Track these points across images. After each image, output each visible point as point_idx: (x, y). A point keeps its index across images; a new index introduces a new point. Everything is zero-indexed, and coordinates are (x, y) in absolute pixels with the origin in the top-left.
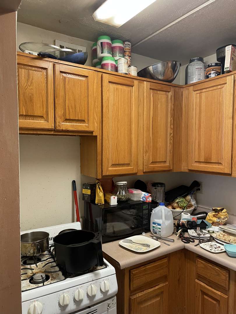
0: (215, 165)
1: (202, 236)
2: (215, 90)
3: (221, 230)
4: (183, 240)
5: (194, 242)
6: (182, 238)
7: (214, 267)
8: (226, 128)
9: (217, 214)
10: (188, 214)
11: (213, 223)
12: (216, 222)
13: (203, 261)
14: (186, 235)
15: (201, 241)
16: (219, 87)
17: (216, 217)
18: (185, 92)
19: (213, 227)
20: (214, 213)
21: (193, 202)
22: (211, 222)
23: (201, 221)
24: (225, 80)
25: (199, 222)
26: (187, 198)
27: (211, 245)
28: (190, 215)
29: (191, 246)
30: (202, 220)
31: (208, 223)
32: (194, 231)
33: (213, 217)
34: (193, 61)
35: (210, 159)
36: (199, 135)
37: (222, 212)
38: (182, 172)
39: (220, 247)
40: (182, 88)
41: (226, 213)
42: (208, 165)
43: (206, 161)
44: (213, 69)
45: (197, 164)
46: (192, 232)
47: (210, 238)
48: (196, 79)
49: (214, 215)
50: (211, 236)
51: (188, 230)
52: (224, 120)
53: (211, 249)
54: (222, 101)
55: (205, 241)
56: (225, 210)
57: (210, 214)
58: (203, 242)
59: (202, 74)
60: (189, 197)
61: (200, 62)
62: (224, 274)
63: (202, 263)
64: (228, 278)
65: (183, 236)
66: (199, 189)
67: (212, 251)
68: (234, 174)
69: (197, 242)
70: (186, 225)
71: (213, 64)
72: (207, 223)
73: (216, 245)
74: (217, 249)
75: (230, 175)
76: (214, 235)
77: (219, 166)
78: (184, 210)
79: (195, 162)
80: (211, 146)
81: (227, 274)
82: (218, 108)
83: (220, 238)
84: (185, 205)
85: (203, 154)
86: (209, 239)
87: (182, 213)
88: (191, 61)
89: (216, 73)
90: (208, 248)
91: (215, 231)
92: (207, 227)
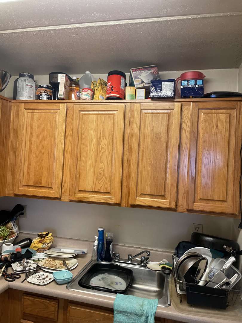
0: (45, 188)
1: (28, 268)
2: (48, 113)
3: (46, 256)
4: (7, 279)
5: (20, 277)
6: (5, 276)
7: (43, 301)
8: (58, 153)
9: (44, 240)
10: (10, 245)
11: (39, 250)
12: (41, 248)
13: (31, 297)
14: (10, 271)
15: (28, 273)
16: (52, 111)
17: (41, 243)
18: (14, 108)
19: (38, 254)
20: (40, 239)
21: (15, 229)
22: (36, 249)
23: (25, 250)
24: (58, 106)
25: (24, 251)
26: (9, 225)
27: (39, 276)
28: (13, 245)
29: (17, 284)
30: (28, 250)
31: (34, 251)
32: (19, 264)
33: (39, 243)
34: (23, 76)
35: (41, 183)
36: (30, 157)
37: (48, 237)
38: (6, 196)
39: (48, 276)
40: (11, 102)
41: (52, 237)
42: (38, 189)
43: (35, 185)
44: (45, 91)
45: (26, 189)
46: (16, 266)
47: (37, 268)
48: (26, 95)
49: (39, 241)
50: (38, 266)
51: (12, 264)
52: (56, 144)
53: (40, 281)
54: (55, 126)
55: (32, 274)
56: (50, 234)
57: (35, 241)
58: (30, 275)
59: (32, 92)
60: (11, 224)
61: (31, 79)
62: (53, 305)
63: (29, 300)
64: (57, 308)
65: (6, 274)
66: (23, 214)
67: (41, 284)
68: (63, 198)
69: (23, 276)
70: (9, 259)
71: (45, 86)
72: (32, 252)
73: (43, 274)
74: (46, 279)
75: (59, 199)
76: (40, 264)
77: (49, 190)
78: (5, 241)
79: (23, 185)
80: (42, 169)
81: (57, 304)
82: (51, 132)
83: (46, 266)
84: (6, 234)
85: (33, 178)
86: (35, 269)
87: (3, 245)
88: (21, 75)
89: (48, 96)
90: (36, 281)
91: (40, 259)
92: (32, 255)
